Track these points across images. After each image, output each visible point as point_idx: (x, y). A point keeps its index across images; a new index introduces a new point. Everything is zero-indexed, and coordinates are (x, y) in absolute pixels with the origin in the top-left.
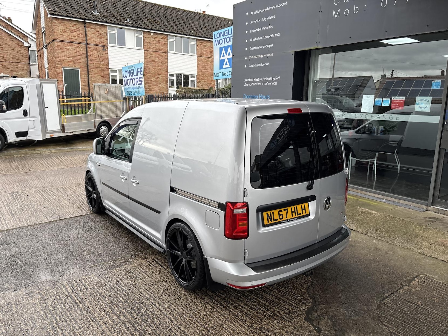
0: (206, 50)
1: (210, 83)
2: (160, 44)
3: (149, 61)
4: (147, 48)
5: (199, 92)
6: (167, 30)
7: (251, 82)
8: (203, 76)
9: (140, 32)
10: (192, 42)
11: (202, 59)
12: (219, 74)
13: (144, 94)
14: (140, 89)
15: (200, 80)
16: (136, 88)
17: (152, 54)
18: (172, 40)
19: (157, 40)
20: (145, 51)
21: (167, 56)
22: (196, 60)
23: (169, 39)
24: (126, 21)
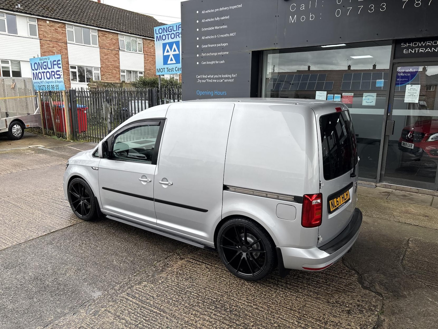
0: (109, 41)
1: (115, 76)
2: (57, 33)
3: (47, 52)
4: (44, 37)
5: (111, 85)
6: (64, 19)
7: (204, 79)
8: (107, 69)
9: (34, 20)
10: (93, 33)
11: (105, 51)
12: (163, 69)
13: (64, 89)
14: (57, 84)
15: (104, 73)
16: (52, 82)
17: (49, 44)
18: (71, 29)
19: (54, 29)
20: (41, 41)
21: (67, 47)
22: (99, 52)
23: (68, 29)
24: (16, 7)
